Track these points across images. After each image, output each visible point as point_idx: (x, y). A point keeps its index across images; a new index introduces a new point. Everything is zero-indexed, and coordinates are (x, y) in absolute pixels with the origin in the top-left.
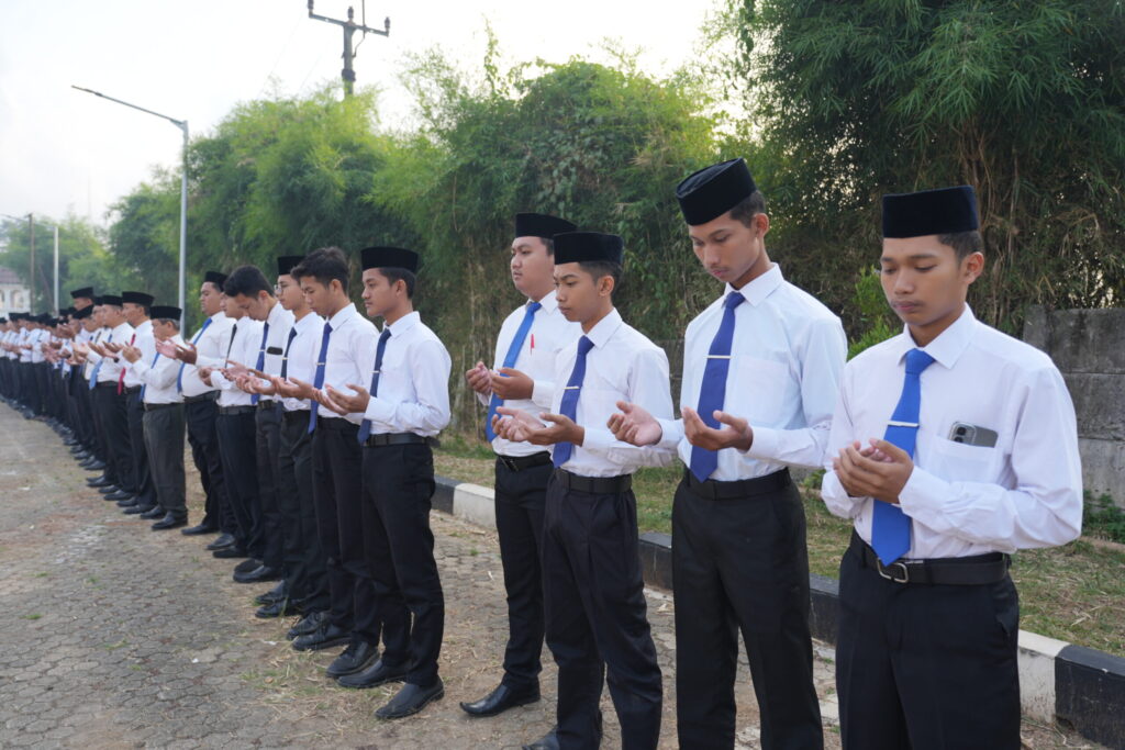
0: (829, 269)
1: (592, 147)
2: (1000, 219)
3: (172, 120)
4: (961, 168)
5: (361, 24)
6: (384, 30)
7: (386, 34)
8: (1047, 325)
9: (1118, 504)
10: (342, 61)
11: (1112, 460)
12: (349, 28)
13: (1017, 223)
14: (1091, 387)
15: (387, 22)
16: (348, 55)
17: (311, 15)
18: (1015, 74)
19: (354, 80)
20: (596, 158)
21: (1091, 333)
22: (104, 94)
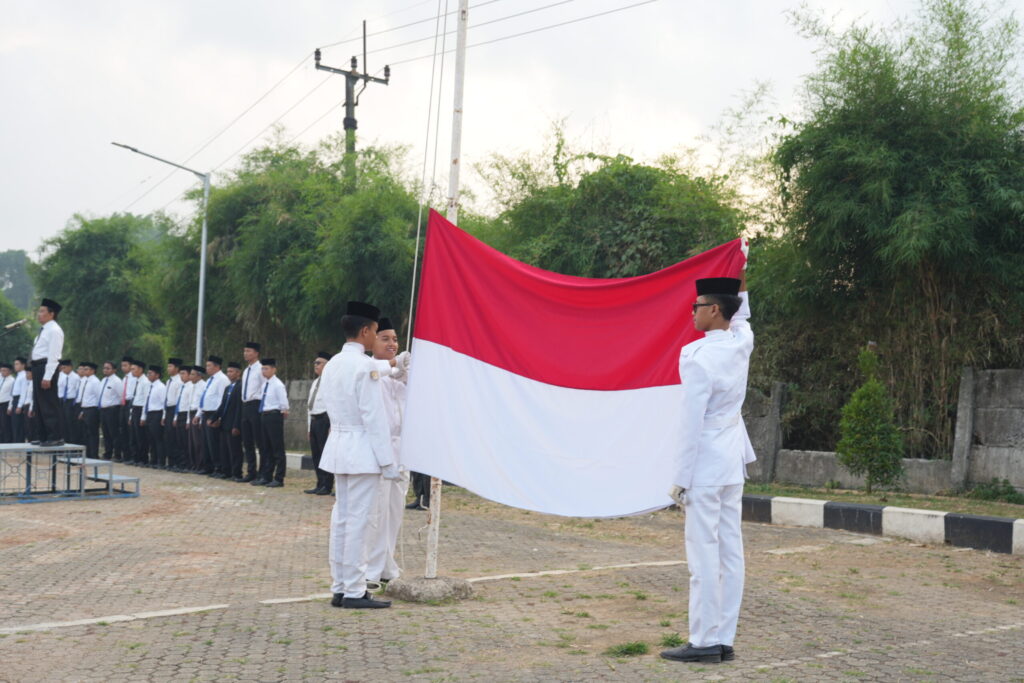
0: (838, 340)
1: (652, 238)
2: (945, 313)
3: (196, 173)
4: (921, 281)
5: (362, 73)
6: (383, 78)
7: (385, 82)
8: (974, 379)
9: (1012, 484)
10: (344, 109)
11: (1009, 459)
12: (351, 78)
13: (956, 316)
14: (998, 416)
15: (387, 70)
16: (350, 104)
17: (318, 66)
18: (943, 241)
19: (355, 128)
20: (657, 248)
21: (997, 384)
22: (139, 149)
